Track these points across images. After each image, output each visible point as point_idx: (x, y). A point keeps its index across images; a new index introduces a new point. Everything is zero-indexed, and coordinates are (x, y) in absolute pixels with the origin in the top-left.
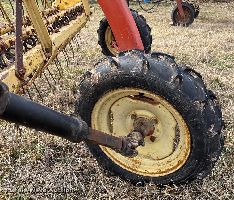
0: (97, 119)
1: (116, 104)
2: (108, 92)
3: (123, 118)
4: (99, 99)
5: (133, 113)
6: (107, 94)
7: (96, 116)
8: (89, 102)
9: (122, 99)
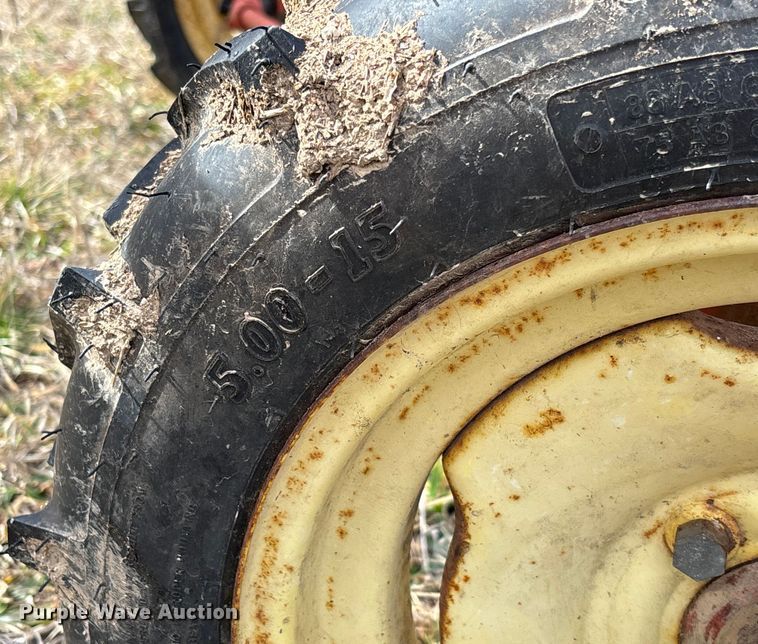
0: (295, 580)
1: (522, 409)
2: (494, 261)
3: (568, 564)
4: (360, 354)
5: (699, 512)
6: (472, 292)
7: (292, 540)
8: (239, 390)
9: (612, 348)
